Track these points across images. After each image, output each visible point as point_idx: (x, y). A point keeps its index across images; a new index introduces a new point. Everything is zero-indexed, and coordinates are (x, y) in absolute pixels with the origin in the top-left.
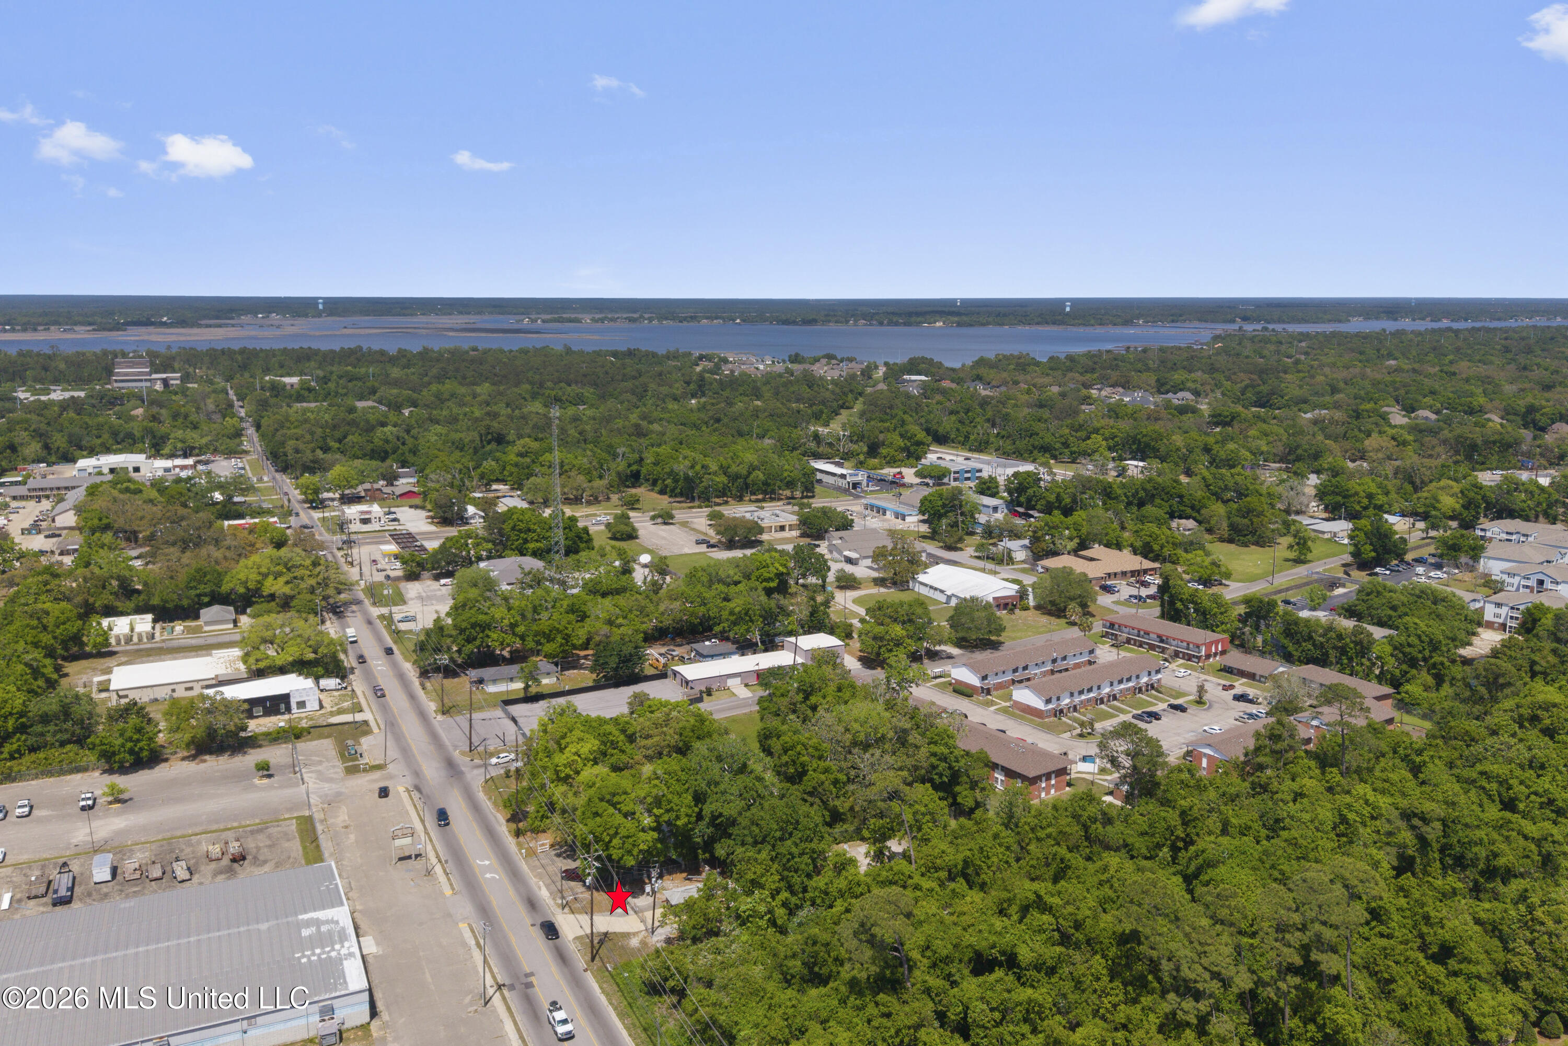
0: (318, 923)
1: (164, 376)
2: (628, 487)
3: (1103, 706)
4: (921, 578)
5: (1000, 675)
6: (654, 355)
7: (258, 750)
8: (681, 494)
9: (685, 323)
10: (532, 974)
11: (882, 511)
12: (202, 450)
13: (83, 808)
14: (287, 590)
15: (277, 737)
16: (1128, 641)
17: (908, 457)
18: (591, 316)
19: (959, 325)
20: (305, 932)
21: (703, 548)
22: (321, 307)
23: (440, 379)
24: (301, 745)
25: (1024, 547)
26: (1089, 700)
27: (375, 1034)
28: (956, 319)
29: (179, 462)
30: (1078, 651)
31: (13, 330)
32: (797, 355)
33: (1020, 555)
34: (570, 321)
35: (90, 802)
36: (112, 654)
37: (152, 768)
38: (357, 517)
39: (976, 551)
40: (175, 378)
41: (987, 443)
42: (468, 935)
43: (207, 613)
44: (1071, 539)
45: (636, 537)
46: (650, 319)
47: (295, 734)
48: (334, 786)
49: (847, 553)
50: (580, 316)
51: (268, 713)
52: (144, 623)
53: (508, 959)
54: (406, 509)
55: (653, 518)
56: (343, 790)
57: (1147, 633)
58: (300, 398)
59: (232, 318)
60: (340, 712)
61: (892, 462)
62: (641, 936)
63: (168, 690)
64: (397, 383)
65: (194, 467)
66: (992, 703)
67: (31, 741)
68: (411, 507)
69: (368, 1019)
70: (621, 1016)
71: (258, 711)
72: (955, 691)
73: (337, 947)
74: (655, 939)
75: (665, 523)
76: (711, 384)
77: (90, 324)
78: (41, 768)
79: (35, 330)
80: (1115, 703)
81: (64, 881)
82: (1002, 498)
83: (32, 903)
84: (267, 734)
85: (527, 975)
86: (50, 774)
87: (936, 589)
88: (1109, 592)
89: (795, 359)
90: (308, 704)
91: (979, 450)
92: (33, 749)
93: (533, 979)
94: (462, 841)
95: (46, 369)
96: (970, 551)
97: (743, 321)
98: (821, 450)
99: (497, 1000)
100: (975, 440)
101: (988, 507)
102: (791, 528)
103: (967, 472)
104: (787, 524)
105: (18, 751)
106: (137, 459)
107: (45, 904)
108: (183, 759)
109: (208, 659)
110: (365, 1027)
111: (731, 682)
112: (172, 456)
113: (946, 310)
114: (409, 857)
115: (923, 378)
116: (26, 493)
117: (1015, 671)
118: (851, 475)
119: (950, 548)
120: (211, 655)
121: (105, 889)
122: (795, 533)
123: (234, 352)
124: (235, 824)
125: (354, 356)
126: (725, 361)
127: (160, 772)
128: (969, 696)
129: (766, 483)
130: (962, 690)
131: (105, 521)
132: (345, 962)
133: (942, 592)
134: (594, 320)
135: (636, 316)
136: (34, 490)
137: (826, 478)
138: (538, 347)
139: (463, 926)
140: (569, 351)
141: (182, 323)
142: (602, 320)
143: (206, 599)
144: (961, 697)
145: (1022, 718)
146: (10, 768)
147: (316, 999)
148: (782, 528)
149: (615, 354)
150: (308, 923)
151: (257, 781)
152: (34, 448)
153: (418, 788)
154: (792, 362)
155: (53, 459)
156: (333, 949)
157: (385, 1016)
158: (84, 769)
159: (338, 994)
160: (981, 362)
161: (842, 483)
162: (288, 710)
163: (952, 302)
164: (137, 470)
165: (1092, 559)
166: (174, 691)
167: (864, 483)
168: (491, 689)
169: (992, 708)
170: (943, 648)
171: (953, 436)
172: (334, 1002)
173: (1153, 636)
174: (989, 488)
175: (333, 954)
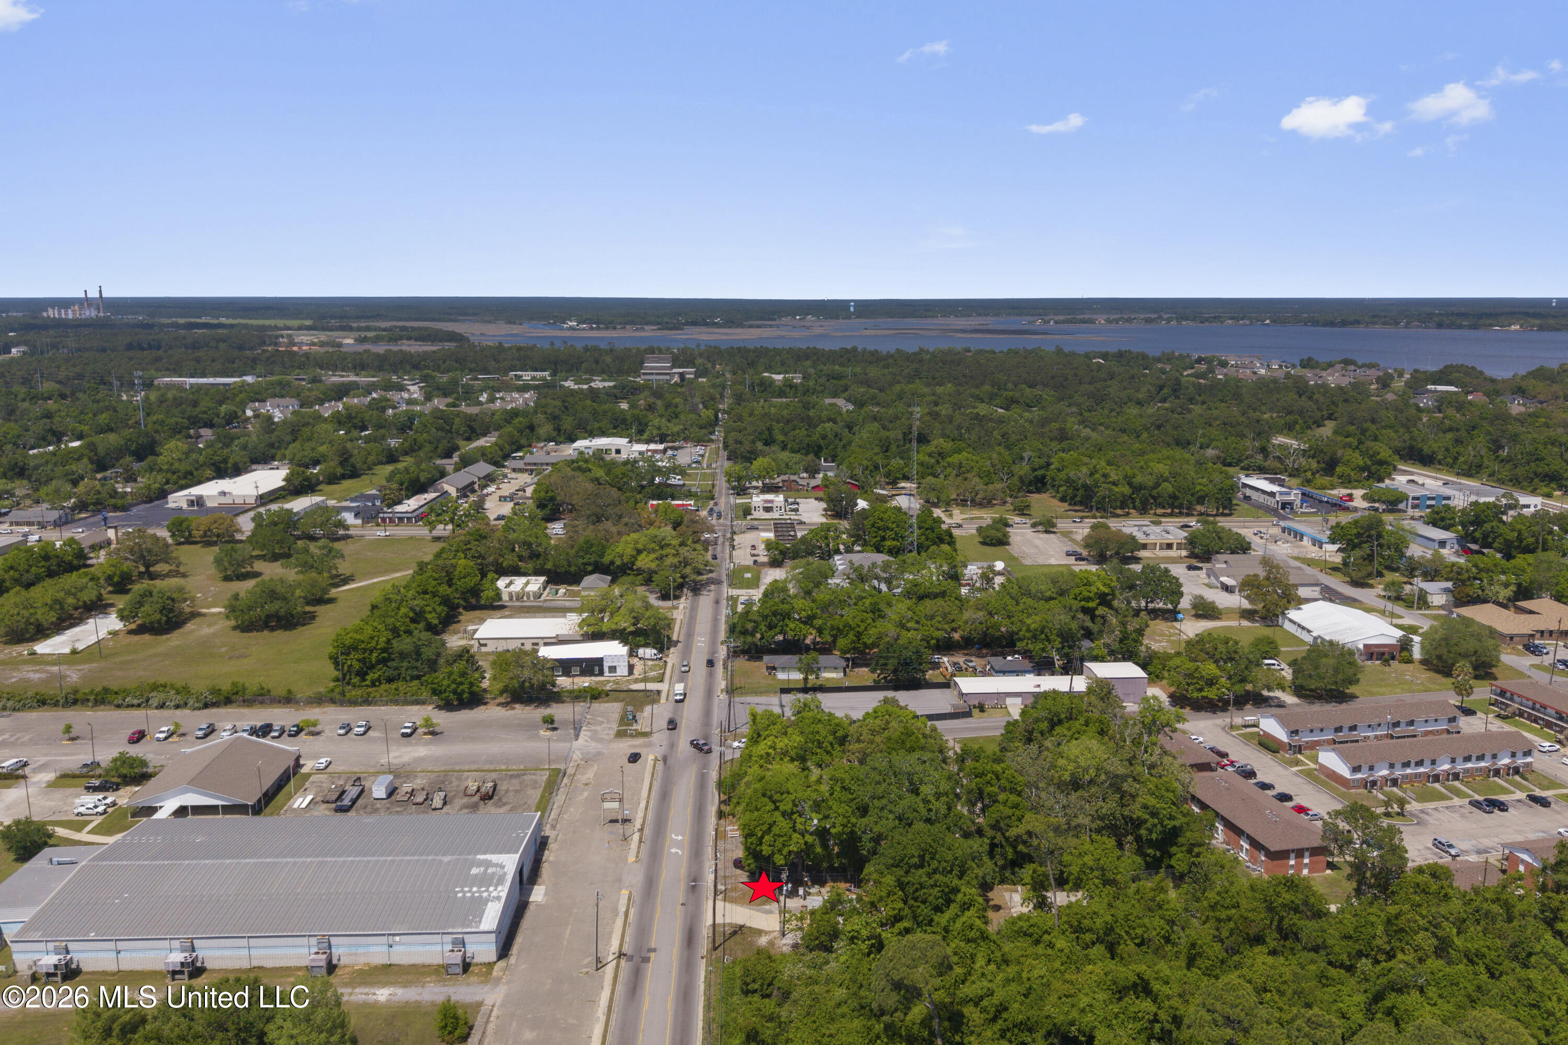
0: (488, 864)
1: (681, 370)
2: (1032, 492)
3: (1437, 785)
4: (1293, 614)
5: (1316, 732)
6: (1144, 357)
7: (561, 705)
8: (1081, 503)
9: (1207, 324)
10: (654, 950)
11: (1299, 536)
12: (674, 437)
13: (405, 735)
14: (653, 566)
15: (578, 696)
16: (1521, 715)
17: (1368, 478)
18: (1105, 317)
19: (1541, 328)
20: (475, 871)
21: (1071, 560)
22: (852, 309)
23: (910, 379)
24: (596, 706)
25: (1446, 590)
26: (1417, 775)
27: (495, 973)
28: (1538, 322)
29: (653, 446)
30: (1432, 716)
31: (598, 328)
32: (1310, 359)
33: (1438, 600)
34: (1084, 321)
35: (408, 731)
36: (503, 607)
37: (472, 709)
38: (761, 504)
39: (1385, 590)
40: (690, 372)
41: (1480, 466)
42: (623, 901)
43: (588, 580)
44: (1506, 585)
45: (1008, 544)
46: (1169, 320)
47: (595, 695)
48: (600, 746)
49: (1224, 579)
50: (1095, 317)
51: (584, 673)
52: (535, 584)
53: (643, 930)
54: (812, 500)
55: (1034, 525)
56: (605, 751)
57: (1544, 707)
58: (781, 394)
59: (774, 320)
60: (645, 680)
61: (1347, 482)
62: (772, 936)
63: (519, 642)
64: (868, 383)
65: (665, 451)
66: (1297, 763)
67: (389, 673)
68: (816, 499)
69: (495, 959)
70: (708, 1007)
71: (576, 670)
72: (1260, 744)
73: (491, 889)
74: (784, 941)
75: (1047, 532)
76: (1187, 388)
77: (658, 324)
78: (391, 697)
79: (615, 328)
80: (1457, 783)
81: (353, 792)
82: (1457, 532)
83: (324, 806)
84: (571, 692)
85: (651, 950)
86: (396, 702)
87: (1303, 628)
88: (1533, 652)
89: (1307, 364)
90: (618, 669)
91: (1468, 474)
92: (390, 680)
93: (652, 955)
94: (671, 814)
95: (597, 362)
96: (1379, 590)
97: (1274, 321)
98: (1266, 464)
99: (609, 970)
100: (1465, 462)
101: (1434, 540)
102: (1180, 545)
103: (1433, 498)
104: (1175, 542)
105: (379, 680)
106: (621, 442)
107: (330, 810)
108: (499, 705)
109: (562, 620)
110: (490, 965)
111: (1009, 701)
112: (648, 442)
113: (1531, 311)
114: (616, 821)
115: (1452, 388)
116: (523, 466)
117: (1338, 729)
118: (1281, 493)
119: (1356, 583)
120: (565, 617)
121: (378, 805)
122: (1184, 553)
123: (749, 351)
124: (503, 767)
125: (848, 356)
126: (1224, 364)
127: (479, 713)
128: (1275, 751)
129: (1174, 497)
130: (1268, 744)
131: (550, 494)
132: (490, 904)
133: (1309, 631)
134: (1108, 321)
135: (1154, 316)
136: (530, 464)
137: (1254, 495)
138: (1029, 348)
139: (625, 893)
140: (1059, 351)
141: (730, 323)
142: (1117, 321)
143: (590, 568)
144: (1265, 751)
145: (1324, 784)
146: (369, 694)
147: (450, 930)
148: (1169, 546)
149: (1105, 356)
150: (480, 864)
151: (542, 733)
152: (546, 429)
153: (665, 759)
154: (1303, 367)
155: (562, 439)
156: (487, 890)
157: (512, 960)
158: (423, 703)
159: (468, 930)
160: (1540, 374)
161: (1271, 502)
162: (601, 673)
163: (1545, 302)
164: (618, 451)
165: (1531, 612)
166: (523, 644)
167: (1298, 502)
168: (781, 676)
169: (1295, 769)
170: (1278, 694)
171: (1440, 457)
172: (466, 936)
173: (1549, 710)
174: (1443, 519)
175: (485, 894)
